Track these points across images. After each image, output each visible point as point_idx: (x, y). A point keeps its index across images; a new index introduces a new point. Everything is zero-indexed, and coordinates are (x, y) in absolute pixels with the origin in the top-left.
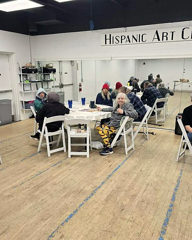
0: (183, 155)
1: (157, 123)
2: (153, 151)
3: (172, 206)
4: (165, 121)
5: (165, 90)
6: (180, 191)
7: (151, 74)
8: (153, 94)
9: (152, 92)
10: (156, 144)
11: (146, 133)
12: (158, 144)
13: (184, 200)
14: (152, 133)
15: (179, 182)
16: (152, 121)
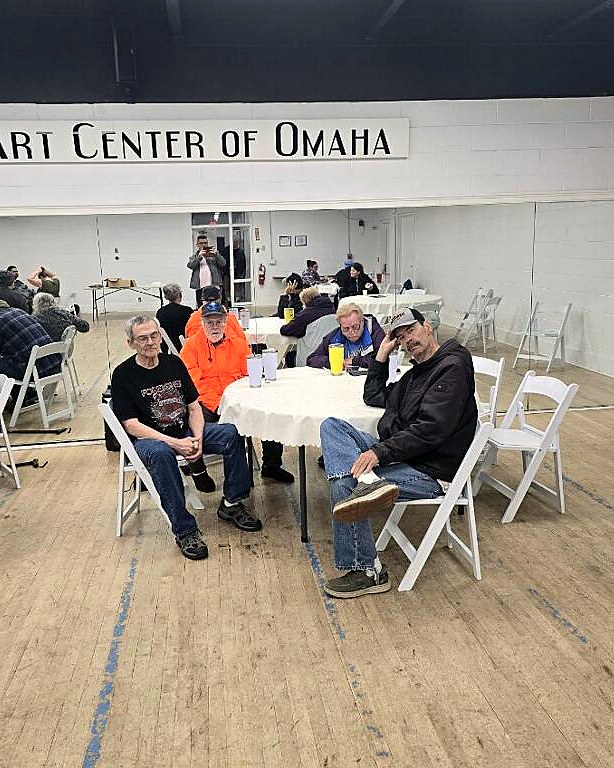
0: (136, 510)
1: (47, 427)
2: (39, 523)
3: (108, 689)
4: (73, 417)
5: (60, 314)
6: (131, 630)
7: (10, 268)
8: (17, 333)
9: (13, 326)
10: (50, 496)
11: (10, 466)
12: (55, 495)
13: (146, 655)
14: (34, 464)
15: (128, 600)
16: (29, 424)
